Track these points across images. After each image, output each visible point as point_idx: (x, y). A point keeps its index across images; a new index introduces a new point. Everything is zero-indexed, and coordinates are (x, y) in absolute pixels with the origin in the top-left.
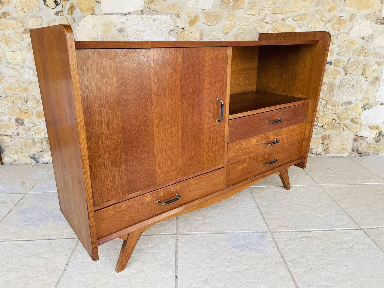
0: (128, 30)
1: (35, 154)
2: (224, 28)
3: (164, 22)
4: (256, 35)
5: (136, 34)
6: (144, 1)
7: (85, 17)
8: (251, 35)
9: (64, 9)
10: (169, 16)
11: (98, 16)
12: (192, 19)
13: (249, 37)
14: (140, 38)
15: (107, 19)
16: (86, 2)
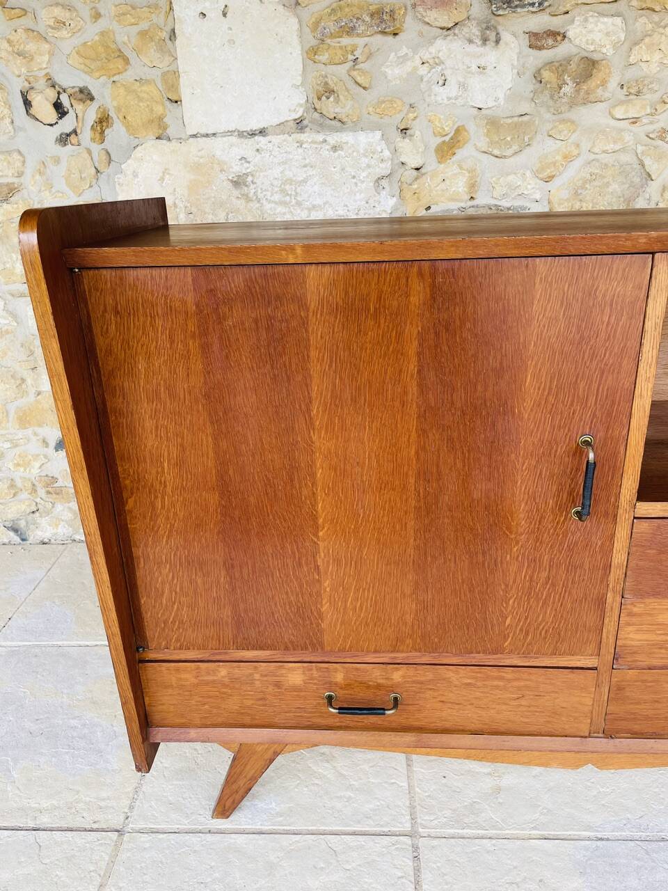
0: (258, 182)
1: (18, 519)
2: (541, 162)
3: (362, 151)
4: (642, 179)
5: (283, 191)
6: (305, 93)
7: (139, 148)
8: (625, 181)
9: (80, 124)
10: (378, 134)
11: (174, 144)
12: (447, 139)
13: (617, 186)
14: (294, 201)
15: (199, 151)
16: (141, 104)
